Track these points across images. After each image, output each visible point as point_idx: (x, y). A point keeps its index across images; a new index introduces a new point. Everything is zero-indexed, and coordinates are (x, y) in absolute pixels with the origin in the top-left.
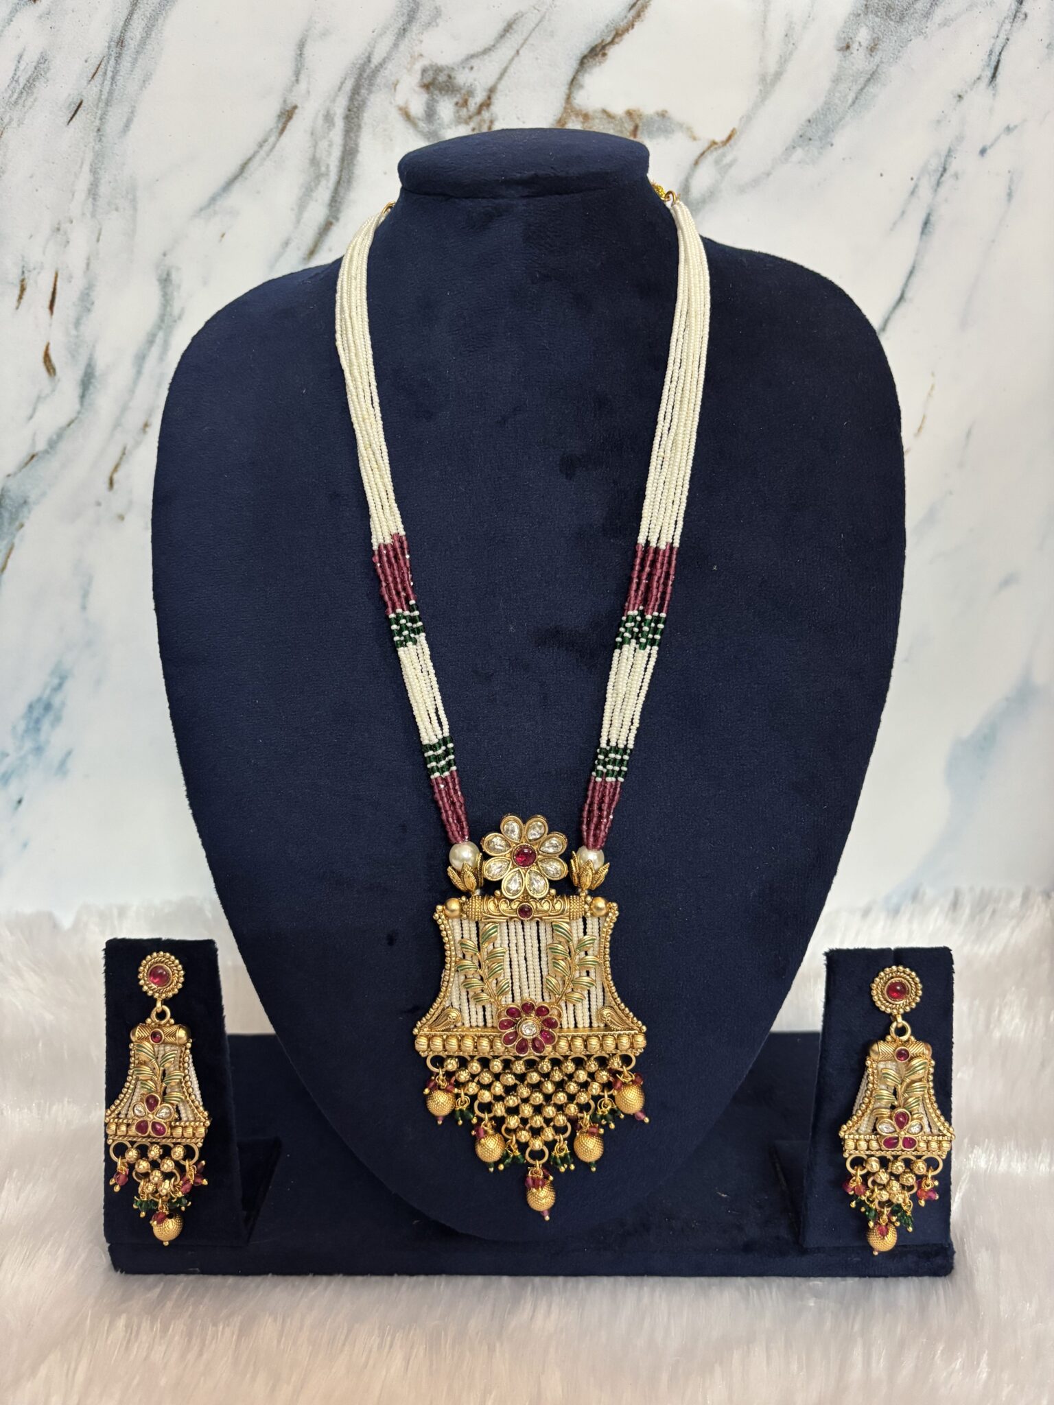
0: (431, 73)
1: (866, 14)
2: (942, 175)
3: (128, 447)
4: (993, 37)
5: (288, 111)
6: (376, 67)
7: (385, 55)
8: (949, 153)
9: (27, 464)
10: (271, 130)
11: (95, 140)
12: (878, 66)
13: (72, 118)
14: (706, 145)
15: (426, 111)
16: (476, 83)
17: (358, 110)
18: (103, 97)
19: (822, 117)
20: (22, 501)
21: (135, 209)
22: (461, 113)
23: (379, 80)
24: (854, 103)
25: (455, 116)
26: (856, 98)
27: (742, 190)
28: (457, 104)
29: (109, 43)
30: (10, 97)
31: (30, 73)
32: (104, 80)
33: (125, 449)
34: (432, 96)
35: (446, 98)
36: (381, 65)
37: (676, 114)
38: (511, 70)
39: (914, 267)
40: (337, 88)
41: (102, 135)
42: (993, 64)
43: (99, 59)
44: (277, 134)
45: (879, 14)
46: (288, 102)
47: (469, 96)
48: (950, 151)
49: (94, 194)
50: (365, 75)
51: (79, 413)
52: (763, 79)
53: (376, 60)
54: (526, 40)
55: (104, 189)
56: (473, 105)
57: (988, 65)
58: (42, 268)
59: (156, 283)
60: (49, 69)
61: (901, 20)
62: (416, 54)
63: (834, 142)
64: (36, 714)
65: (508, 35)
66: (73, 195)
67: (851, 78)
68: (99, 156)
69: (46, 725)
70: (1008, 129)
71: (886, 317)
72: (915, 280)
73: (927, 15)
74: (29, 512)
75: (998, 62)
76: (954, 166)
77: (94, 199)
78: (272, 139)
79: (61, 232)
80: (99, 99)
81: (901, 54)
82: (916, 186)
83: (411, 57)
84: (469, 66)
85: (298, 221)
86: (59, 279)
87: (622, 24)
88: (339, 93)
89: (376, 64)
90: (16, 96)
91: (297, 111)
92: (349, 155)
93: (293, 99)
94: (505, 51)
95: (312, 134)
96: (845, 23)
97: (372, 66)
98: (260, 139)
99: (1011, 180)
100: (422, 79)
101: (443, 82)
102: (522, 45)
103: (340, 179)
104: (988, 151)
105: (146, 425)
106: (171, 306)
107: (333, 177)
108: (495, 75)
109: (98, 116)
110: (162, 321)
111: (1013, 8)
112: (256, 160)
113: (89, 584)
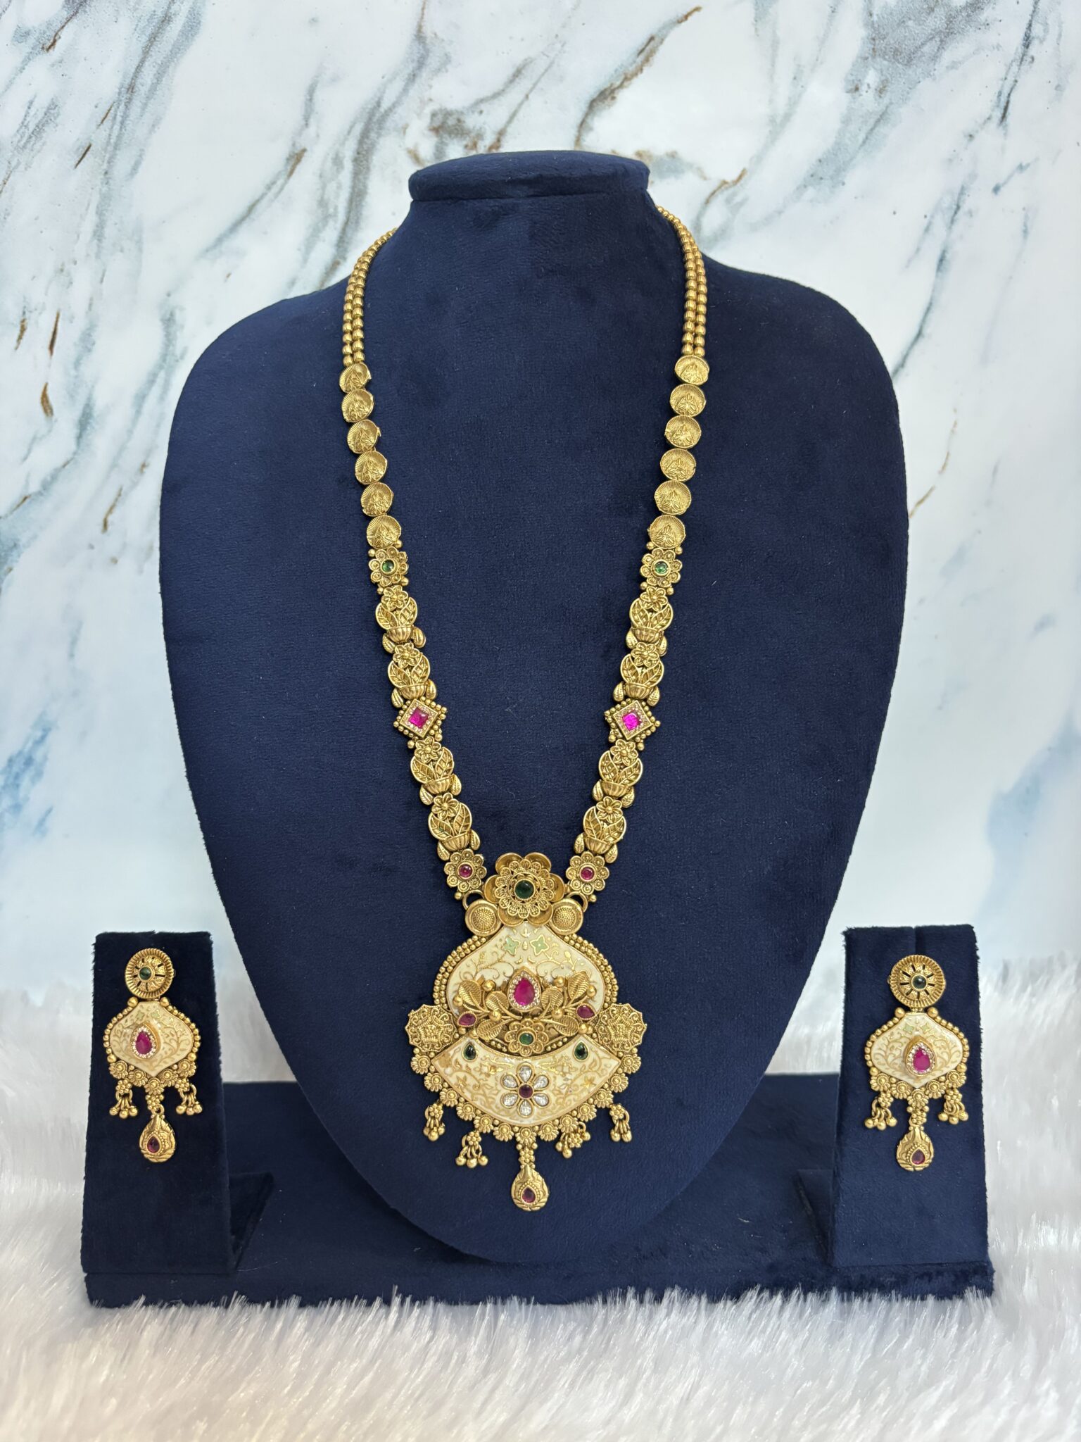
0: (440, 117)
1: (874, 57)
2: (956, 213)
3: (124, 488)
4: (1002, 79)
5: (297, 154)
6: (386, 111)
7: (395, 100)
8: (963, 191)
9: (18, 506)
10: (280, 172)
11: (102, 183)
12: (887, 107)
13: (79, 162)
14: (717, 184)
15: (435, 154)
16: (486, 126)
17: (367, 153)
18: (112, 141)
19: (833, 157)
20: (12, 544)
21: (140, 250)
23: (389, 124)
24: (864, 142)
26: (867, 138)
27: (754, 228)
28: (466, 146)
29: (120, 89)
30: (19, 141)
31: (39, 118)
32: (113, 124)
33: (121, 490)
34: (441, 139)
35: (455, 141)
36: (390, 110)
37: (685, 153)
38: (520, 115)
39: (931, 304)
40: (346, 133)
41: (110, 178)
42: (1003, 104)
43: (109, 105)
44: (286, 176)
45: (887, 57)
46: (298, 145)
47: (479, 138)
48: (963, 189)
49: (99, 236)
50: (375, 119)
51: (75, 453)
52: (772, 120)
53: (385, 105)
54: (535, 85)
55: (109, 231)
56: (482, 147)
57: (998, 106)
58: (44, 308)
59: (160, 323)
60: (58, 115)
61: (909, 62)
62: (426, 99)
63: (846, 181)
64: (15, 769)
65: (517, 80)
66: (78, 237)
67: (861, 119)
68: (106, 199)
69: (25, 781)
70: (1021, 168)
71: (905, 353)
72: (933, 317)
73: (935, 58)
74: (19, 556)
75: (1008, 103)
76: (968, 203)
77: (99, 240)
78: (280, 182)
79: (65, 273)
80: (108, 143)
81: (910, 95)
82: (930, 224)
83: (421, 102)
84: (479, 110)
85: (305, 260)
86: (60, 320)
87: (630, 69)
88: (349, 137)
89: (386, 108)
90: (24, 140)
91: (306, 154)
92: (357, 197)
93: (302, 143)
94: (515, 96)
95: (321, 176)
96: (853, 66)
97: (382, 110)
98: (268, 181)
99: (1026, 217)
100: (431, 123)
101: (453, 126)
102: (531, 90)
103: (348, 219)
104: (1002, 189)
105: (144, 466)
106: (173, 346)
107: (341, 217)
108: (505, 118)
109: (107, 158)
110: (164, 360)
111: (1020, 51)
112: (264, 202)
113: (78, 631)
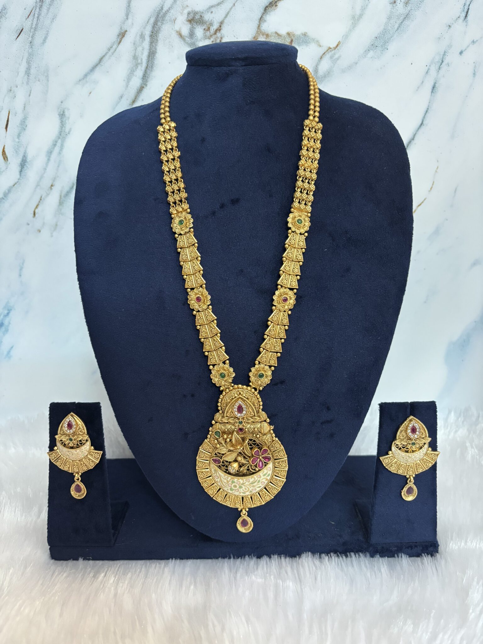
0: (192, 14)
2: (441, 64)
3: (43, 197)
5: (122, 33)
6: (165, 12)
7: (170, 6)
8: (444, 55)
10: (114, 42)
11: (29, 47)
12: (409, 11)
13: (18, 37)
14: (326, 49)
15: (189, 33)
16: (214, 19)
17: (157, 32)
18: (33, 27)
19: (382, 36)
21: (48, 80)
22: (207, 34)
23: (167, 18)
24: (398, 29)
25: (204, 35)
26: (399, 26)
27: (343, 71)
28: (204, 29)
32: (34, 18)
33: (41, 197)
34: (192, 26)
35: (199, 26)
36: (168, 11)
37: (311, 34)
38: (231, 13)
39: (428, 109)
40: (147, 21)
41: (33, 45)
42: (466, 10)
43: (31, 8)
44: (117, 44)
46: (123, 28)
47: (210, 26)
48: (445, 52)
49: (28, 74)
50: (160, 16)
51: (19, 179)
52: (353, 17)
53: (165, 9)
55: (33, 71)
56: (212, 30)
57: (464, 11)
58: (2, 109)
59: (58, 116)
60: (7, 13)
62: (185, 6)
63: (388, 48)
66: (18, 74)
67: (397, 17)
68: (31, 55)
70: (473, 42)
71: (415, 133)
72: (429, 116)
75: (468, 9)
76: (447, 60)
77: (28, 76)
78: (115, 47)
79: (12, 92)
80: (31, 28)
81: (421, 5)
82: (429, 69)
83: (182, 7)
84: (211, 11)
85: (127, 86)
86: (10, 114)
88: (148, 24)
89: (166, 10)
91: (127, 33)
92: (152, 54)
93: (125, 27)
94: (228, 4)
95: (134, 44)
97: (164, 11)
98: (108, 46)
99: (475, 67)
100: (187, 17)
101: (198, 19)
102: (236, 1)
103: (148, 66)
104: (464, 52)
105: (52, 186)
106: (65, 127)
107: (144, 65)
108: (224, 16)
109: (31, 35)
110: (61, 135)
112: (107, 57)
113: (23, 264)
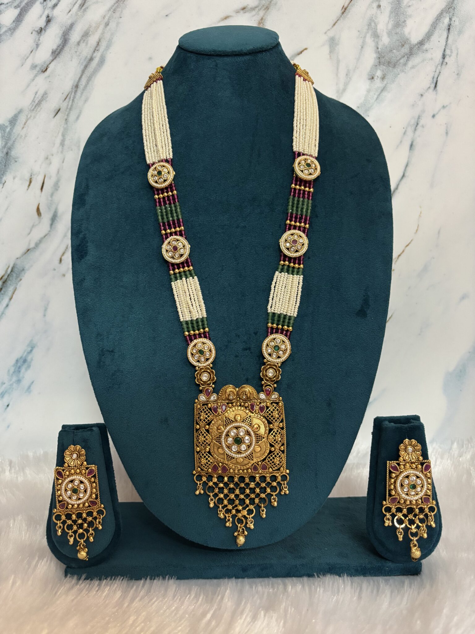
1: (380, 65)
2: (416, 126)
4: (434, 72)
8: (419, 117)
9: (25, 253)
11: (64, 124)
12: (386, 85)
13: (55, 115)
18: (69, 107)
19: (364, 105)
20: (22, 269)
21: (79, 150)
24: (377, 99)
26: (378, 97)
29: (72, 87)
30: (31, 108)
31: (40, 98)
32: (69, 101)
33: (67, 246)
39: (408, 163)
41: (67, 122)
42: (435, 81)
43: (68, 93)
45: (385, 65)
49: (62, 144)
51: (49, 231)
55: (67, 142)
57: (433, 83)
58: (39, 173)
60: (47, 97)
61: (394, 66)
63: (369, 115)
64: (19, 364)
66: (54, 145)
67: (375, 90)
68: (66, 130)
69: (23, 370)
70: (444, 107)
71: (398, 183)
72: (409, 169)
73: (405, 64)
74: (25, 274)
75: (437, 81)
76: (422, 122)
77: (63, 146)
79: (48, 159)
80: (67, 108)
81: (395, 80)
82: (406, 131)
86: (46, 178)
90: (33, 107)
96: (371, 69)
99: (447, 127)
104: (436, 116)
109: (66, 114)
111: (441, 60)
113: (48, 305)
